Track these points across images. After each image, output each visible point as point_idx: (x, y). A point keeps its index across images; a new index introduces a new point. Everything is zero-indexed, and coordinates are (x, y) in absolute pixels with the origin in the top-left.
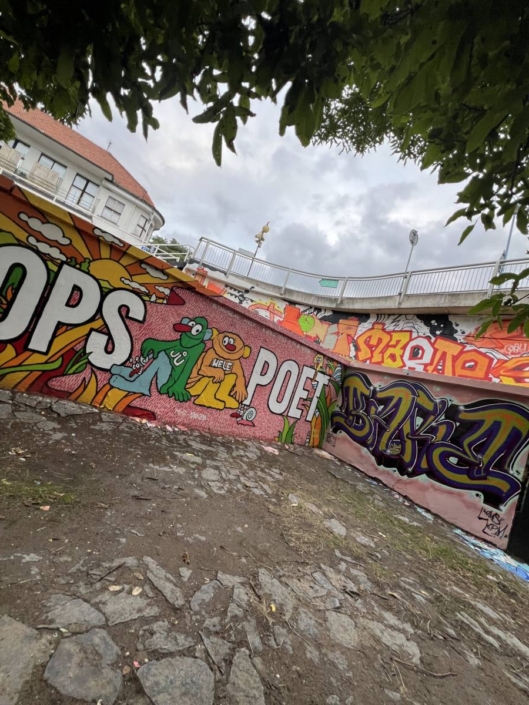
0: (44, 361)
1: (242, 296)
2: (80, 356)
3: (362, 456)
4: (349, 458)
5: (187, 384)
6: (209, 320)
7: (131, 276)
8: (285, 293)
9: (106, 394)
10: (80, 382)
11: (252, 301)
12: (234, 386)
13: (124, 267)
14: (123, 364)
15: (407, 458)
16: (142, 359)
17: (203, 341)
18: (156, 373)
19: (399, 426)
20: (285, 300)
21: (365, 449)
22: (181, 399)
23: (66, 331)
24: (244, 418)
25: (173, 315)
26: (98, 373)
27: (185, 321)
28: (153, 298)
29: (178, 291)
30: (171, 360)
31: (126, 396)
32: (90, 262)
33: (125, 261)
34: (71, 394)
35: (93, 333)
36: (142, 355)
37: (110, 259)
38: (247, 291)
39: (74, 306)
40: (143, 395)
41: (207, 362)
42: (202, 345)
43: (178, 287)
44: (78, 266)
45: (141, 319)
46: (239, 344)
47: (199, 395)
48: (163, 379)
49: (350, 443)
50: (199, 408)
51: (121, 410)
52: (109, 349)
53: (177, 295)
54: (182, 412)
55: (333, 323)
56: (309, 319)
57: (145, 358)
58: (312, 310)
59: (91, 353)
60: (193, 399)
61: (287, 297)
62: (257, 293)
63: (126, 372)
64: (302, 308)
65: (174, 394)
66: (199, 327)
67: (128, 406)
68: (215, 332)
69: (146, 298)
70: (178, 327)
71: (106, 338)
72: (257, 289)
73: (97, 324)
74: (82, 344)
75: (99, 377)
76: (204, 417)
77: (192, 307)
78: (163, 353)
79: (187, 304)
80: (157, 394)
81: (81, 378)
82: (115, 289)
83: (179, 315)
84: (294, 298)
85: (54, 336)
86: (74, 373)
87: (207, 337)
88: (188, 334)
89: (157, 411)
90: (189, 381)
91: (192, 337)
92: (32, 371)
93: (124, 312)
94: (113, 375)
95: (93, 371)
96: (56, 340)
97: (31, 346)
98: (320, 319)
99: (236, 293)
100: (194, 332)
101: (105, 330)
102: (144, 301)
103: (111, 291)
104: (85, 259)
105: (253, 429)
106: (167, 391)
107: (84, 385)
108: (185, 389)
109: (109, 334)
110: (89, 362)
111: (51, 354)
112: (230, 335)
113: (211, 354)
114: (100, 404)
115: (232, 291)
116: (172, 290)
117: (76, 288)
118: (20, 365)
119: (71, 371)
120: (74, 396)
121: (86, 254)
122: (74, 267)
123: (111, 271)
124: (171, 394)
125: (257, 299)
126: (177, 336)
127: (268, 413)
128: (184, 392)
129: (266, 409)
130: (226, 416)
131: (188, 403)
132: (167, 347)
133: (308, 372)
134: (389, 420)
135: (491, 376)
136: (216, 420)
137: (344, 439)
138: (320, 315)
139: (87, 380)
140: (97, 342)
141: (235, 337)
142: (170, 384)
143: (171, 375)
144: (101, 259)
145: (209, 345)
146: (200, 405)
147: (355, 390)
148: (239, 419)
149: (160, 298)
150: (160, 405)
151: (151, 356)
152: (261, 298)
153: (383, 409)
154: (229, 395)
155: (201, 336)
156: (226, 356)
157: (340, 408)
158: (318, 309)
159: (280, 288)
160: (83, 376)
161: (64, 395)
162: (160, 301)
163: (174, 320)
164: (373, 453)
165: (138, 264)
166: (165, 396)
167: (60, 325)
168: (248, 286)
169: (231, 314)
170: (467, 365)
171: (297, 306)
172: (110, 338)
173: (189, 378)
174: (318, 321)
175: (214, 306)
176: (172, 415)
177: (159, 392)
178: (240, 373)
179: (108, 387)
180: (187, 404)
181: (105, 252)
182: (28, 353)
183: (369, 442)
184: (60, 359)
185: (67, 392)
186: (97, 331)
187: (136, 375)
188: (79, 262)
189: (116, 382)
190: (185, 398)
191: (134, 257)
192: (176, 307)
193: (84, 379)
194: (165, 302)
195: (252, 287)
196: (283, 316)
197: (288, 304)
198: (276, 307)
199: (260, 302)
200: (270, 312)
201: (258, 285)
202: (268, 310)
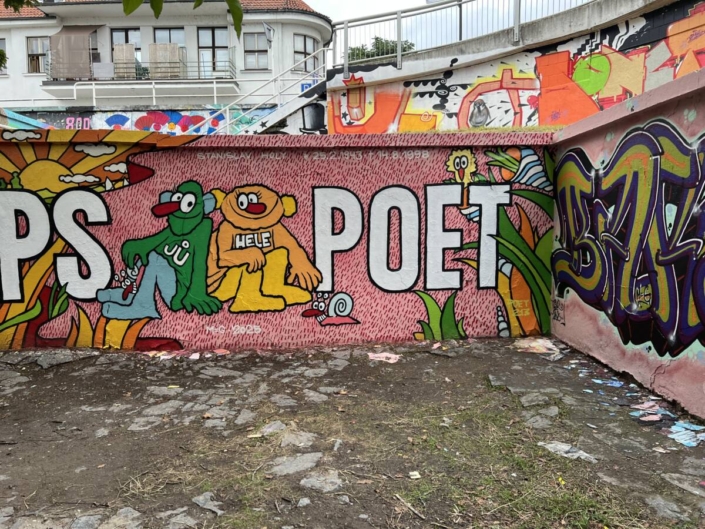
0: (23, 310)
1: (443, 87)
2: (57, 292)
3: (600, 332)
4: (586, 342)
5: (208, 286)
6: (201, 180)
7: (69, 169)
8: (522, 37)
9: (105, 331)
10: (70, 323)
11: (464, 87)
12: (289, 266)
13: (57, 162)
14: (109, 286)
15: (664, 313)
16: (129, 271)
17: (205, 216)
18: (156, 284)
19: (641, 241)
20: (530, 50)
21: (602, 314)
22: (208, 311)
23: (30, 267)
24: (331, 313)
25: (144, 197)
26: (84, 306)
27: (165, 198)
28: (109, 185)
29: (138, 160)
30: (169, 259)
31: (129, 327)
32: (19, 174)
33: (55, 154)
34: (66, 340)
35: (60, 260)
36: (127, 266)
37: (37, 160)
38: (448, 73)
39: (25, 235)
40: (151, 319)
41: (225, 244)
42: (207, 222)
43: (135, 154)
44: (9, 187)
45: (105, 219)
46: (268, 199)
47: (234, 298)
48: (169, 290)
50: (241, 318)
51: (131, 346)
52: (85, 273)
53: (139, 165)
54: (218, 330)
55: (654, 42)
56: (597, 61)
57: (133, 269)
58: (597, 40)
59: (67, 284)
60: (225, 306)
61: (530, 41)
62: (469, 66)
63: (117, 294)
64: (573, 48)
65: (193, 307)
66: (190, 198)
67: (138, 338)
68: (220, 195)
69: (99, 189)
70: (159, 210)
71: (75, 259)
72: (463, 59)
73: (58, 246)
74: (53, 276)
75: (88, 311)
76: (258, 329)
77: (167, 174)
78: (153, 253)
79: (158, 173)
80: (169, 312)
81: (69, 318)
82: (59, 195)
83: (152, 192)
84: (547, 36)
85: (21, 278)
86: (59, 315)
87: (209, 206)
88: (177, 214)
89: (179, 336)
90: (210, 281)
91: (185, 217)
92: (17, 325)
93: (80, 217)
94: (103, 303)
95: (78, 306)
96: (25, 281)
97: (6, 298)
98: (622, 50)
99: (430, 88)
100: (185, 208)
101: (70, 251)
102: (98, 194)
103: (55, 199)
104: (12, 174)
105: (356, 328)
106: (182, 304)
107: (75, 324)
108: (208, 295)
109: (76, 254)
110: (70, 296)
111: (27, 299)
112: (247, 190)
113: (227, 231)
114: (104, 345)
115: (421, 88)
116: (127, 162)
117: (19, 213)
118: (4, 322)
119: (55, 313)
120: (70, 342)
121: (11, 168)
122: (6, 189)
123: (44, 173)
124: (190, 309)
125: (472, 78)
126: (163, 222)
127: (378, 294)
128: (208, 299)
129: (371, 288)
130: (294, 318)
131: (221, 314)
132: (156, 244)
133: (442, 196)
134: (624, 236)
136: (278, 328)
138: (618, 43)
139: (76, 319)
140: (67, 268)
141: (255, 189)
142: (181, 294)
143: (177, 281)
144: (28, 165)
145: (217, 217)
146: (242, 312)
147: (572, 188)
148: (320, 318)
149: (117, 181)
150: (178, 327)
151: (139, 264)
152: (479, 71)
153: (615, 214)
154: (286, 283)
155: (199, 209)
156: (254, 225)
158: (610, 30)
159: (508, 32)
160: (70, 315)
161: (59, 343)
162: (120, 184)
163: (148, 203)
164: (614, 319)
165: (71, 149)
166: (181, 313)
167: (21, 262)
168: (443, 63)
169: (233, 157)
171: (560, 49)
172: (81, 260)
173: (207, 277)
174: (616, 57)
175: (200, 156)
176: (204, 336)
177: (171, 309)
178: (290, 243)
179: (103, 320)
180: (219, 316)
181: (29, 154)
182: (6, 306)
183: (605, 298)
184: (39, 304)
185: (61, 339)
186: (61, 255)
187: (131, 296)
188: (7, 180)
189: (111, 311)
190: (213, 308)
191: (62, 144)
192: (144, 183)
193: (73, 318)
194: (126, 183)
195: (455, 61)
196: (538, 84)
197: (538, 54)
198: (516, 75)
199: (481, 80)
200: (508, 89)
201: (462, 52)
202: (501, 88)
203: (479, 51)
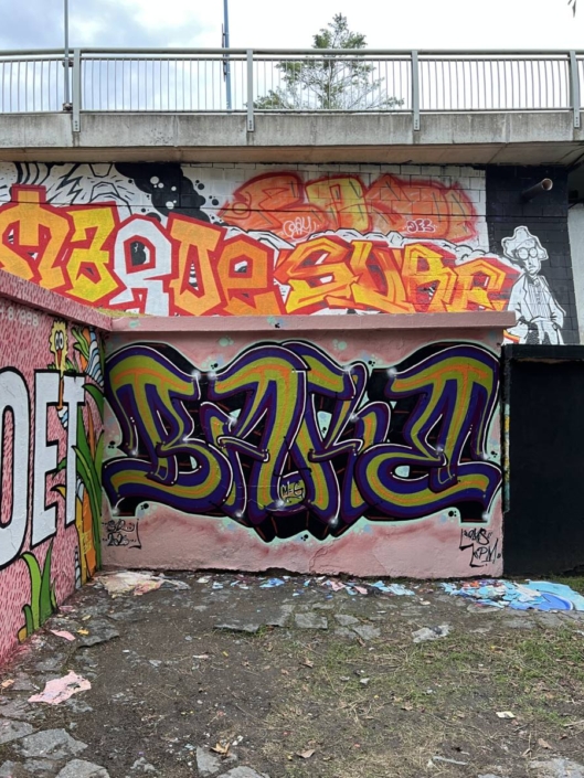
3: (222, 539)
4: (191, 557)
15: (321, 501)
19: (286, 443)
21: (227, 520)
49: (183, 522)
133: (47, 386)
134: (260, 436)
135: (276, 282)
137: (161, 520)
147: (151, 390)
153: (242, 418)
157: (122, 447)
164: (247, 521)
170: (237, 267)
183: (230, 502)
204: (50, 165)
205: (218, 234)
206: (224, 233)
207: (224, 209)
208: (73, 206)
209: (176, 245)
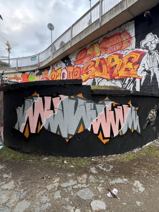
1: (1, 77)
8: (18, 69)
11: (7, 77)
20: (20, 72)
38: (3, 74)
55: (40, 75)
56: (32, 76)
58: (32, 72)
61: (20, 70)
62: (7, 73)
64: (28, 73)
84: (23, 70)
98: (36, 75)
125: (8, 76)
135: (81, 75)
138: (35, 73)
152: (10, 75)
158: (34, 71)
159: (15, 68)
168: (1, 72)
170: (75, 74)
171: (26, 73)
195: (4, 72)
196: (22, 79)
197: (22, 73)
198: (18, 77)
199: (10, 77)
200: (16, 79)
201: (5, 70)
202: (15, 79)
203: (9, 71)
204: (55, 64)
205: (73, 67)
206: (74, 67)
207: (74, 62)
208: (57, 70)
209: (68, 72)
